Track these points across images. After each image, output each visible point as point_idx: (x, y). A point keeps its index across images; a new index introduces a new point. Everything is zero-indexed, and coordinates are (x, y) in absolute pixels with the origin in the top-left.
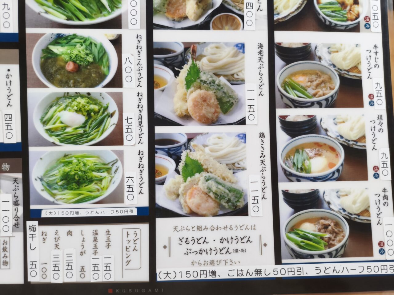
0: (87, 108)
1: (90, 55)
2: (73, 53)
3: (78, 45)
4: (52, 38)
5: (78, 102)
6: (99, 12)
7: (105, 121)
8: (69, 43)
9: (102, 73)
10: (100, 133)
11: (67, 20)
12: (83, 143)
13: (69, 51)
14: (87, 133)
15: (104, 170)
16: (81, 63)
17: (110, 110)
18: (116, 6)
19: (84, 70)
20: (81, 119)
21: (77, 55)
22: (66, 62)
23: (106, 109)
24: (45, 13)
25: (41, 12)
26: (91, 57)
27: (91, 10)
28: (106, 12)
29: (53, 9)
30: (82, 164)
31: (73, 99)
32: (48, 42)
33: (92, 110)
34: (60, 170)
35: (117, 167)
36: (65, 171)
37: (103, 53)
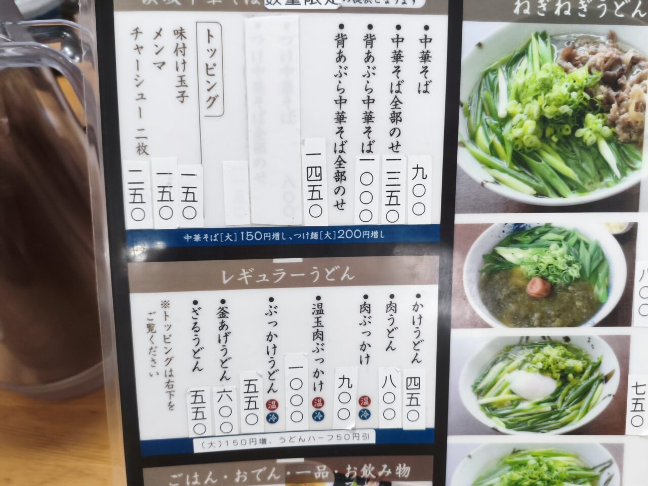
0: (562, 366)
1: (575, 265)
2: (542, 260)
3: (554, 245)
4: (503, 232)
5: (545, 355)
6: (598, 178)
7: (593, 390)
8: (536, 241)
9: (593, 300)
10: (581, 411)
11: (537, 195)
12: (550, 429)
13: (535, 258)
14: (558, 412)
15: (586, 479)
16: (556, 280)
17: (604, 370)
18: (631, 165)
19: (561, 293)
20: (549, 385)
21: (550, 265)
22: (528, 279)
23: (597, 366)
24: (493, 183)
25: (487, 182)
26: (575, 268)
27: (582, 174)
28: (612, 177)
29: (510, 174)
30: (545, 468)
31: (536, 348)
32: (496, 240)
33: (571, 370)
34: (504, 476)
35: (610, 475)
36: (513, 479)
37: (600, 259)
